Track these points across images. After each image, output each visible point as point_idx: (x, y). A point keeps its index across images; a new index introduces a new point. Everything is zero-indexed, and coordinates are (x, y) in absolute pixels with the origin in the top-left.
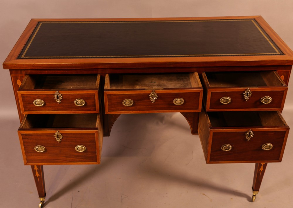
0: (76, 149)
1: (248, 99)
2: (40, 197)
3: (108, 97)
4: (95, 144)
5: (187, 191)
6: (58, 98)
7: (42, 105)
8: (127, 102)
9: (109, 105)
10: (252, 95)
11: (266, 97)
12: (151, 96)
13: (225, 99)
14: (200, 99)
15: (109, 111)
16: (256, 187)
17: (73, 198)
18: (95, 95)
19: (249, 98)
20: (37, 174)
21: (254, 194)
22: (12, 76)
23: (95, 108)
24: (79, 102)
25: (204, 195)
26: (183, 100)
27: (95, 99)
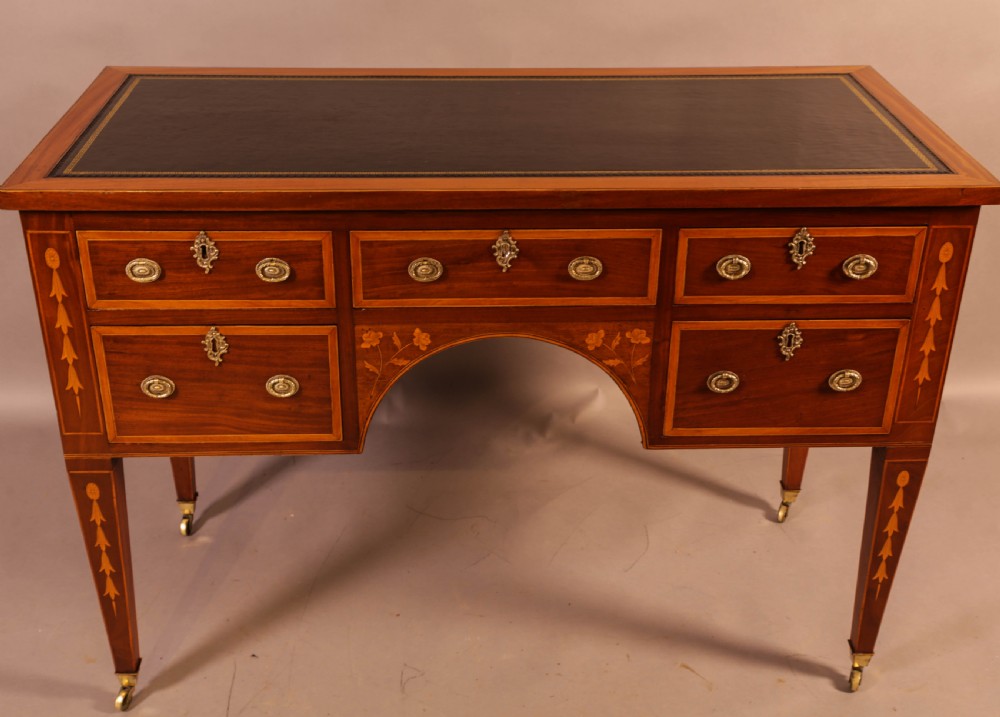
0: (268, 386)
1: (804, 263)
2: (120, 670)
3: (362, 250)
4: (328, 372)
5: (628, 656)
6: (204, 255)
7: (154, 277)
8: (422, 269)
9: (365, 277)
10: (815, 251)
11: (860, 256)
12: (499, 248)
13: (732, 263)
14: (652, 260)
15: (364, 298)
16: (863, 639)
17: (234, 678)
18: (321, 246)
19: (805, 260)
20: (111, 590)
21: (857, 665)
22: (28, 236)
23: (323, 292)
24: (272, 270)
25: (688, 668)
26: (597, 262)
27: (321, 260)
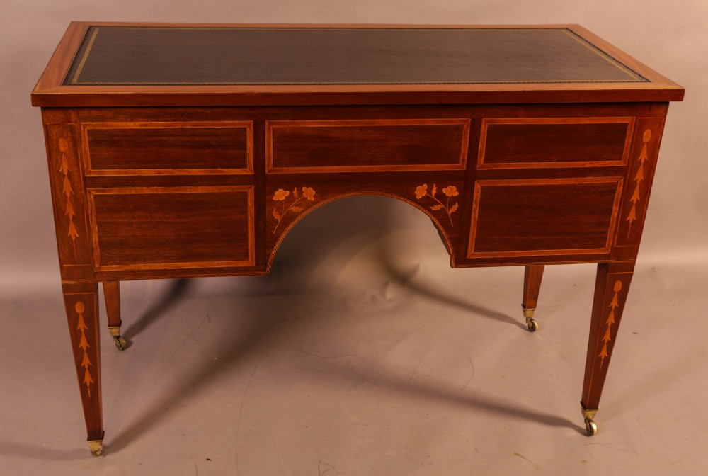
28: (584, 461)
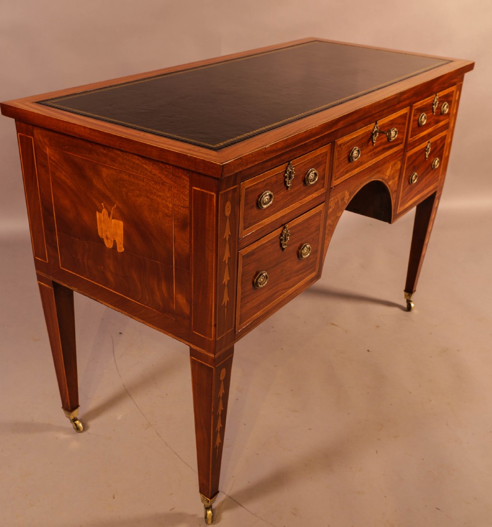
4: (319, 233)
6: (290, 178)
7: (271, 202)
8: (355, 154)
10: (438, 104)
11: (445, 103)
15: (335, 180)
19: (436, 109)
24: (312, 176)
26: (396, 130)
28: (377, 327)
